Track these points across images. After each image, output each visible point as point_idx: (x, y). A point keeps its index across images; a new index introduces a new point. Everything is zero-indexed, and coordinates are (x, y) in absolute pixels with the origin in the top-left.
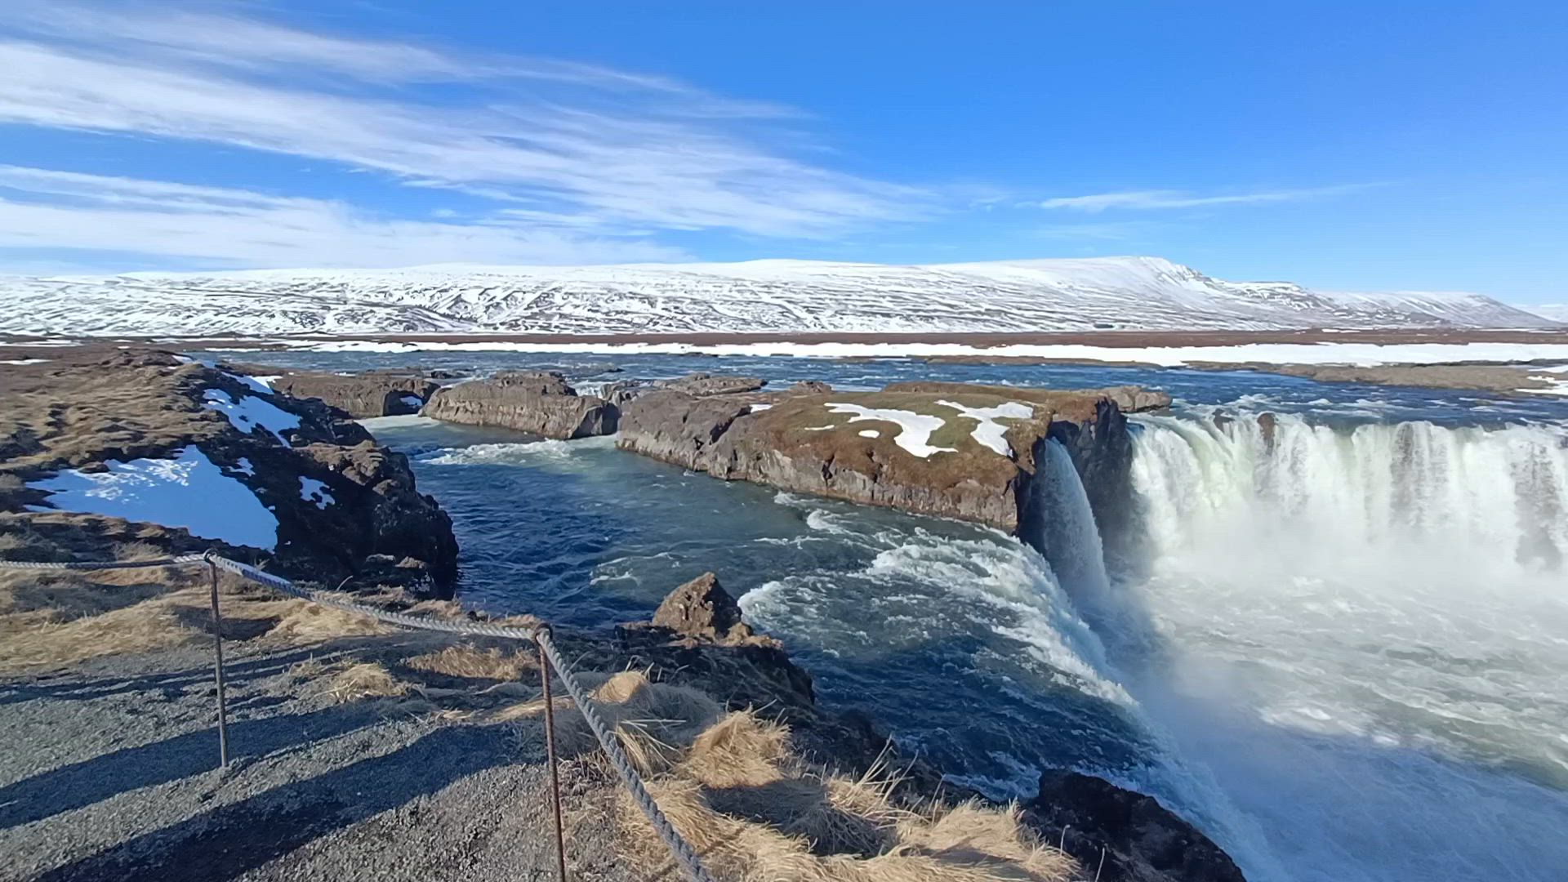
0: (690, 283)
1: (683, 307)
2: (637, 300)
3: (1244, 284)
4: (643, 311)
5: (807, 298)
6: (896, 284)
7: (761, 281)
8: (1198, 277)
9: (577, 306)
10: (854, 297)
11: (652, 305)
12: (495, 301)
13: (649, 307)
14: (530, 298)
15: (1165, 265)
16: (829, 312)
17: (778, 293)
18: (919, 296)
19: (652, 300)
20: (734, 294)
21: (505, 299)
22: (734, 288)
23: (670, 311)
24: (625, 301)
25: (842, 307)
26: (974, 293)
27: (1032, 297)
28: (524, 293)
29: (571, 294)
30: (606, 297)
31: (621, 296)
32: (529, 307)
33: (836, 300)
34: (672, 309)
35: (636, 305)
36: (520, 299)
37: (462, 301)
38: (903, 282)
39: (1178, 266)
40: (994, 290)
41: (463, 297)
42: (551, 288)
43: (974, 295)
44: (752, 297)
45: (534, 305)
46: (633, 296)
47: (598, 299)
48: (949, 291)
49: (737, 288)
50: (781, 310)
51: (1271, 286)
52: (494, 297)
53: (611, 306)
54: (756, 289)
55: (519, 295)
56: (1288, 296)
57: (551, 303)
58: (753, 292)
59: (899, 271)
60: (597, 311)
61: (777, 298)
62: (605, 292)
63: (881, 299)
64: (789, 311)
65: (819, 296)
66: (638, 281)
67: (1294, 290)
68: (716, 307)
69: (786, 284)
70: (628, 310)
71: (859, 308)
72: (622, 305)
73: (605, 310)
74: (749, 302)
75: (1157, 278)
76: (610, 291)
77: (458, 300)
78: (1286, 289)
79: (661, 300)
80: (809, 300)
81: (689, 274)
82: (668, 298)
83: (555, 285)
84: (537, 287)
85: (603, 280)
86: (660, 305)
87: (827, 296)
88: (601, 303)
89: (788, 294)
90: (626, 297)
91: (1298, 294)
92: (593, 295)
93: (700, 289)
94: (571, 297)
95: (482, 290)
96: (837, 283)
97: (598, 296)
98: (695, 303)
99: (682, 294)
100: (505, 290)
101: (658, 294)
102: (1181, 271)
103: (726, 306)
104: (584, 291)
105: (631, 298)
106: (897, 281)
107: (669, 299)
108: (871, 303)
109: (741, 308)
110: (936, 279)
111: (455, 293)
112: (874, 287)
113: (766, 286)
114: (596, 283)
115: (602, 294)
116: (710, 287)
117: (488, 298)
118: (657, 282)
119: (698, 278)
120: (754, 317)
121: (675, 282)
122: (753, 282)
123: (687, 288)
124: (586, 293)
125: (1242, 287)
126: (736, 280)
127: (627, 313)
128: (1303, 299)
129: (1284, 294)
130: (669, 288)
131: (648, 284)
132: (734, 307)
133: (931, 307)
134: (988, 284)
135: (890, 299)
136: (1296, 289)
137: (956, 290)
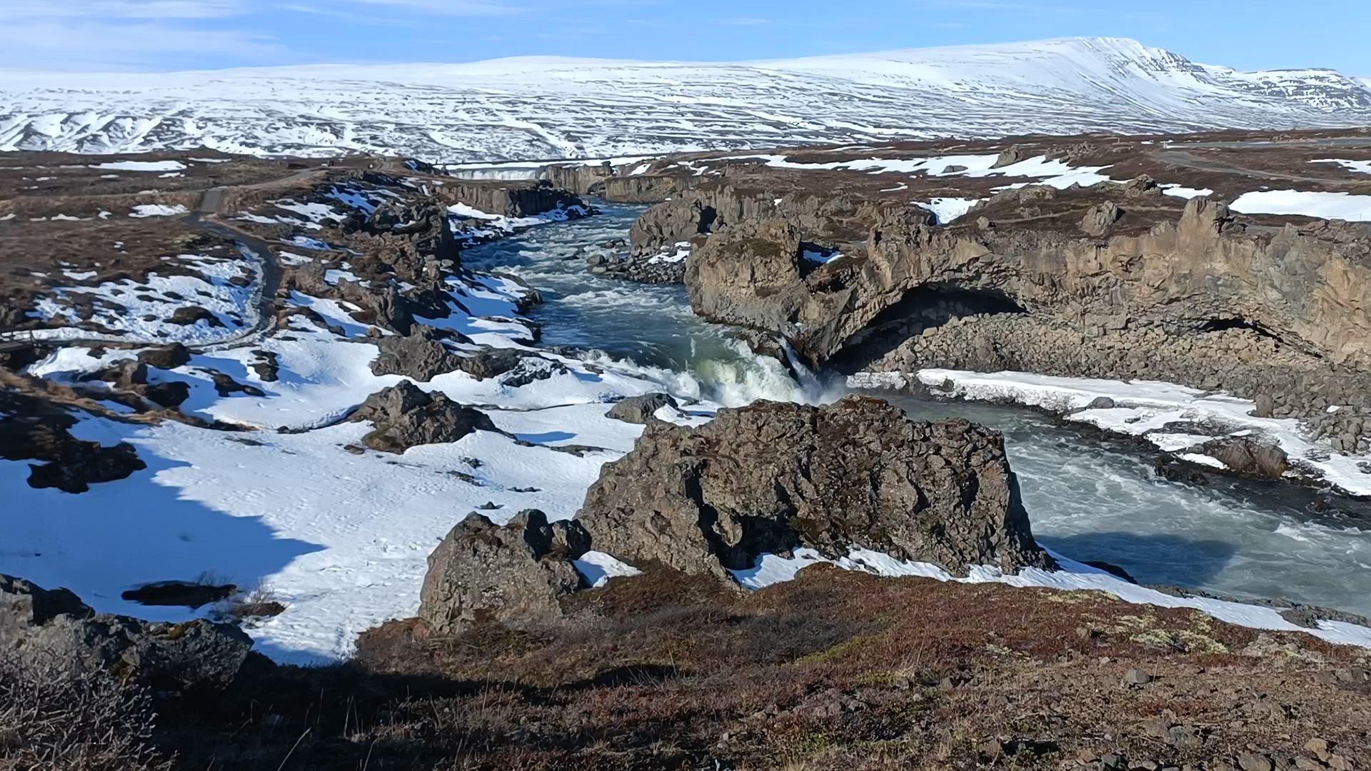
0: (394, 99)
1: (384, 136)
2: (313, 127)
3: (1260, 74)
4: (323, 144)
5: (568, 119)
6: (707, 94)
7: (503, 93)
8: (1183, 65)
9: (222, 139)
10: (640, 115)
11: (337, 133)
12: (89, 132)
13: (333, 137)
14: (146, 127)
15: (1134, 49)
16: (599, 139)
17: (527, 111)
18: (737, 111)
19: (338, 127)
20: (462, 115)
21: (106, 128)
22: (461, 107)
23: (364, 142)
24: (296, 129)
25: (620, 131)
26: (821, 104)
27: (904, 107)
28: (134, 119)
29: (210, 120)
30: (265, 124)
31: (290, 123)
32: (147, 141)
33: (614, 120)
34: (367, 139)
35: (313, 135)
36: (128, 129)
37: (36, 133)
38: (717, 90)
39: (1155, 50)
40: (851, 98)
41: (36, 127)
42: (174, 111)
43: (819, 108)
44: (488, 120)
45: (154, 138)
46: (307, 121)
47: (254, 127)
48: (785, 102)
49: (467, 106)
50: (528, 137)
51: (1300, 74)
52: (87, 127)
53: (273, 137)
54: (494, 107)
55: (127, 124)
56: (1323, 89)
57: (181, 134)
58: (489, 112)
59: (714, 72)
60: (254, 145)
61: (525, 119)
62: (263, 115)
63: (679, 118)
64: (540, 138)
65: (588, 115)
66: (312, 98)
67: (1332, 80)
68: (434, 135)
69: (540, 98)
70: (301, 141)
71: (643, 132)
72: (293, 135)
73: (266, 144)
74: (483, 128)
75: (1114, 69)
76: (270, 113)
77: (28, 132)
78: (1321, 79)
79: (350, 126)
80: (571, 122)
81: (394, 85)
82: (361, 123)
83: (182, 106)
84: (153, 110)
85: (257, 97)
86: (349, 135)
87: (600, 115)
88: (259, 132)
89: (542, 114)
90: (296, 123)
91: (1339, 86)
92: (244, 120)
93: (409, 107)
94: (210, 124)
95: (65, 116)
96: (618, 95)
97: (254, 122)
98: (402, 130)
99: (381, 117)
100: (102, 114)
101: (344, 117)
102: (1158, 57)
103: (449, 133)
104: (229, 114)
105: (304, 124)
106: (709, 89)
107: (362, 125)
108: (662, 124)
109: (470, 135)
110: (768, 83)
111: (21, 120)
112: (675, 99)
113: (509, 102)
114: (245, 102)
115: (258, 119)
116: (424, 106)
117: (78, 128)
118: (342, 98)
119: (405, 92)
120: (489, 149)
121: (370, 98)
122: (491, 96)
123: (390, 107)
124: (232, 119)
125: (1253, 79)
126: (465, 92)
127: (299, 147)
128: (1343, 94)
129: (1316, 87)
130: (361, 107)
131: (328, 102)
132: (460, 134)
133: (749, 128)
134: (844, 89)
135: (690, 116)
136: (1334, 79)
137: (794, 100)
